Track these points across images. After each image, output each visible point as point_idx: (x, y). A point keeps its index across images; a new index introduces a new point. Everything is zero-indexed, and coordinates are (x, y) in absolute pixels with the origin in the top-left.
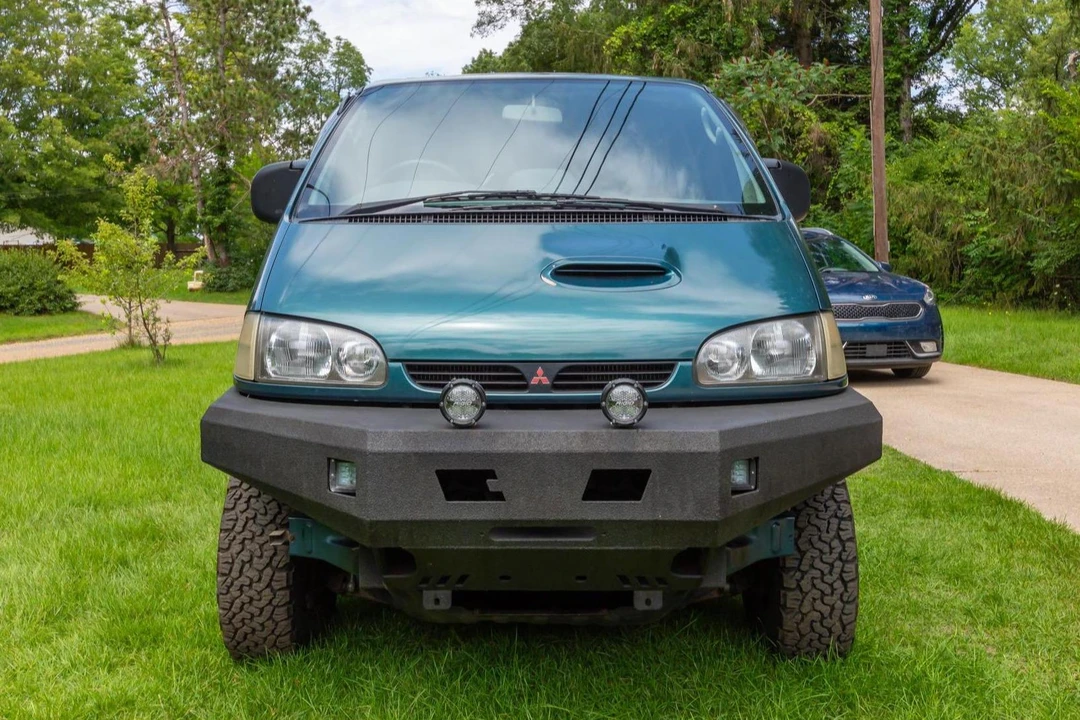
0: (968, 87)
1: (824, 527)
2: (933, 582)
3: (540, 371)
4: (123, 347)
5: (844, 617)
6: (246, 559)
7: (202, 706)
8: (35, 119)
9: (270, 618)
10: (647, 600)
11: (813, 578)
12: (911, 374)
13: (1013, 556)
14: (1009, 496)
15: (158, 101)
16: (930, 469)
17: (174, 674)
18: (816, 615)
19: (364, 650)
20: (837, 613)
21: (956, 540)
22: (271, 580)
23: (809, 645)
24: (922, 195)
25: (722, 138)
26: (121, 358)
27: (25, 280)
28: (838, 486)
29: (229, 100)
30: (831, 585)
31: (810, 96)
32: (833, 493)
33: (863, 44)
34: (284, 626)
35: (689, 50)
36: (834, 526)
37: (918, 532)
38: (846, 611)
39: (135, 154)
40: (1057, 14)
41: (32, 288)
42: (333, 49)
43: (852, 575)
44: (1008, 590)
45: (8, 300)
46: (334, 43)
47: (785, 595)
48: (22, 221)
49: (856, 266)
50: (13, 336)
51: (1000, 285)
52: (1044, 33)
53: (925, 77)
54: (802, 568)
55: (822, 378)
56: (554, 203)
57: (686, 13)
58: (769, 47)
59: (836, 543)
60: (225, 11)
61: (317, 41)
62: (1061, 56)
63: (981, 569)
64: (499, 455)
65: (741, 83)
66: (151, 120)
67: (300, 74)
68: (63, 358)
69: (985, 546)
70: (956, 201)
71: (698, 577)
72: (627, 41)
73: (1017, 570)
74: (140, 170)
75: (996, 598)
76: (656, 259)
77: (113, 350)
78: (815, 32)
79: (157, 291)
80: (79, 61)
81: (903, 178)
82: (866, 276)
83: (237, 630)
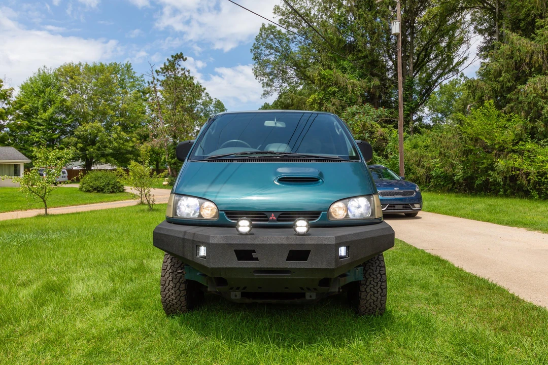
0: (433, 116)
1: (374, 270)
2: (415, 289)
3: (273, 215)
4: (139, 204)
5: (382, 301)
6: (171, 280)
7: (154, 331)
8: (111, 126)
9: (179, 300)
10: (310, 296)
11: (371, 288)
12: (412, 216)
13: (443, 280)
14: (443, 258)
15: (154, 120)
16: (416, 248)
17: (145, 320)
18: (372, 301)
19: (212, 311)
20: (379, 300)
21: (423, 274)
22: (179, 287)
23: (369, 311)
24: (416, 154)
25: (341, 133)
26: (138, 209)
27: (107, 181)
28: (380, 255)
29: (177, 120)
30: (377, 290)
31: (378, 119)
32: (378, 258)
33: (396, 101)
34: (184, 303)
35: (336, 103)
36: (378, 269)
37: (411, 271)
38: (382, 299)
39: (144, 138)
40: (464, 91)
41: (108, 184)
42: (214, 102)
43: (385, 287)
44: (441, 291)
45: (101, 188)
46: (214, 100)
47: (361, 294)
48: (106, 161)
49: (393, 178)
50: (102, 200)
51: (443, 185)
52: (460, 98)
53: (418, 113)
54: (367, 284)
55: (374, 217)
56: (280, 155)
57: (335, 90)
58: (364, 102)
59: (379, 275)
60: (176, 89)
61: (208, 99)
62: (465, 106)
63: (432, 284)
64: (257, 245)
65: (354, 114)
66: (150, 126)
67: (202, 111)
68: (118, 208)
69: (434, 276)
70: (428, 156)
71: (327, 288)
72: (315, 100)
73: (445, 284)
74: (146, 144)
75: (437, 295)
76: (316, 175)
77: (135, 206)
78: (380, 97)
79: (151, 185)
80: (126, 106)
81: (410, 148)
82: (397, 181)
83: (167, 304)
